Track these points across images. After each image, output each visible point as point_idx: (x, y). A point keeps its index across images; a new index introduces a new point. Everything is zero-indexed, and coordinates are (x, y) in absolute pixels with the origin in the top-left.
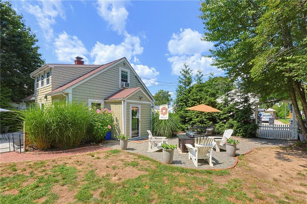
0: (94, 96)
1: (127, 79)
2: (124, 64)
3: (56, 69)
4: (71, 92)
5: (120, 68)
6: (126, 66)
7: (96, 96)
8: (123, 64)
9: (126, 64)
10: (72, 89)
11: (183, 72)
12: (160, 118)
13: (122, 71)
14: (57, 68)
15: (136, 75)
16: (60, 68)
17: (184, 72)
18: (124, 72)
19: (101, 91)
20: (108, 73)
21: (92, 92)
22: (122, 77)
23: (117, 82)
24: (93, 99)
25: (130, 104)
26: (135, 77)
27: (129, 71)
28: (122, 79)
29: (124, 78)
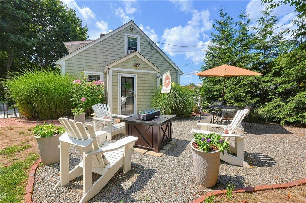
0: (91, 67)
1: (137, 47)
2: (132, 29)
3: (73, 47)
4: (64, 64)
5: (125, 34)
6: (134, 31)
7: (94, 67)
8: (130, 30)
9: (134, 28)
10: (65, 61)
11: (218, 26)
12: (162, 92)
13: (128, 38)
14: (74, 45)
15: (149, 41)
16: (76, 45)
17: (220, 24)
18: (132, 38)
19: (101, 62)
20: (109, 42)
21: (88, 64)
22: (128, 45)
23: (122, 51)
24: (90, 71)
25: (118, 74)
26: (148, 43)
27: (139, 37)
28: (128, 47)
29: (132, 45)
